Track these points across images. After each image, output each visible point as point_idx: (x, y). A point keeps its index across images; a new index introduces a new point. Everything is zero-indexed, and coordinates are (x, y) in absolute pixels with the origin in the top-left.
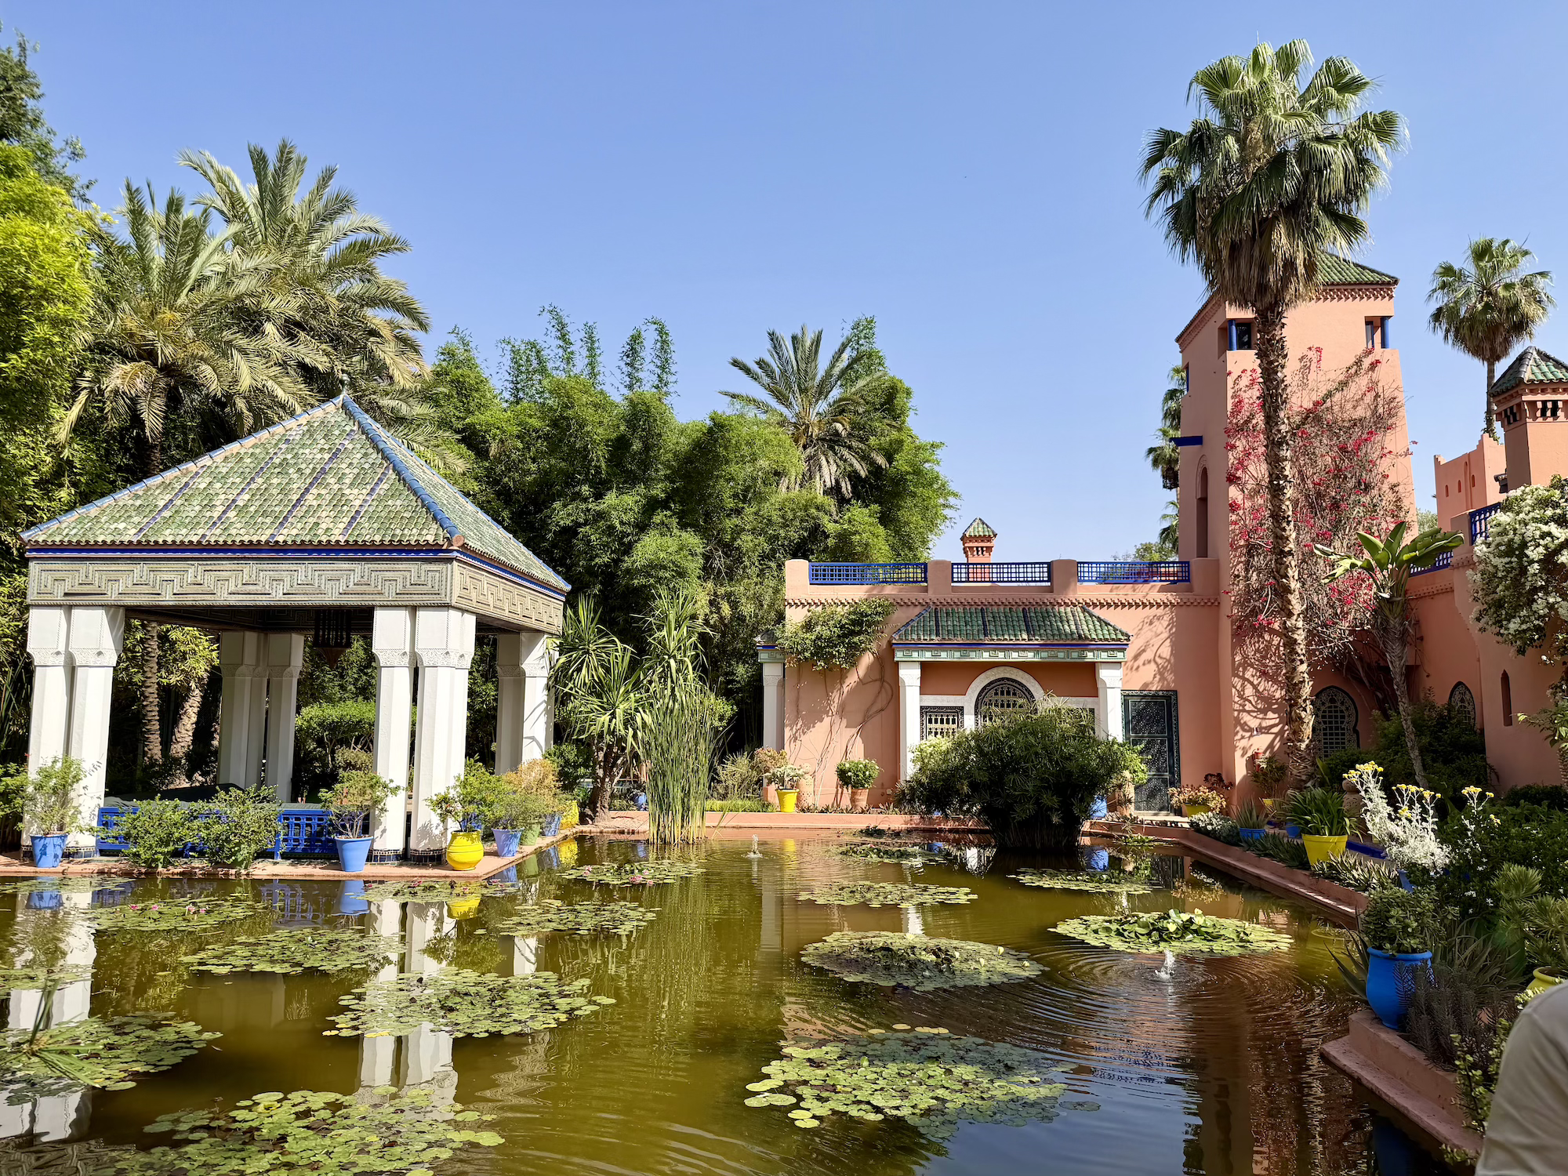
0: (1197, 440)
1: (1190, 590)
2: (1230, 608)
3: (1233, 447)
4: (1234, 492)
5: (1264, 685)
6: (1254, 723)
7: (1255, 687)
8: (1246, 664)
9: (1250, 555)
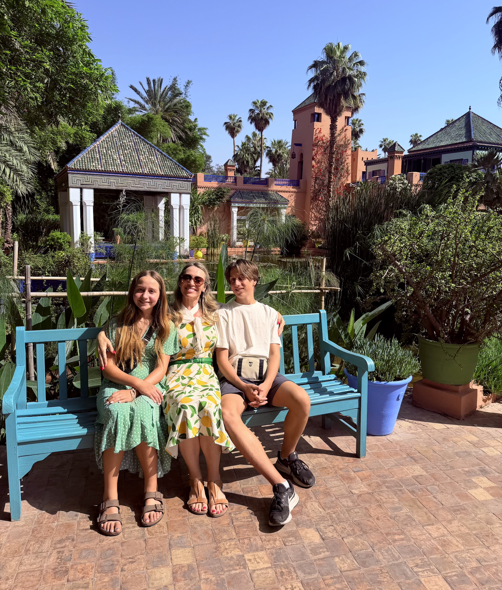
0: (300, 145)
1: (300, 188)
2: (310, 194)
3: (314, 150)
4: (313, 163)
5: (316, 214)
6: (313, 223)
7: (314, 214)
8: (313, 208)
9: (316, 180)
